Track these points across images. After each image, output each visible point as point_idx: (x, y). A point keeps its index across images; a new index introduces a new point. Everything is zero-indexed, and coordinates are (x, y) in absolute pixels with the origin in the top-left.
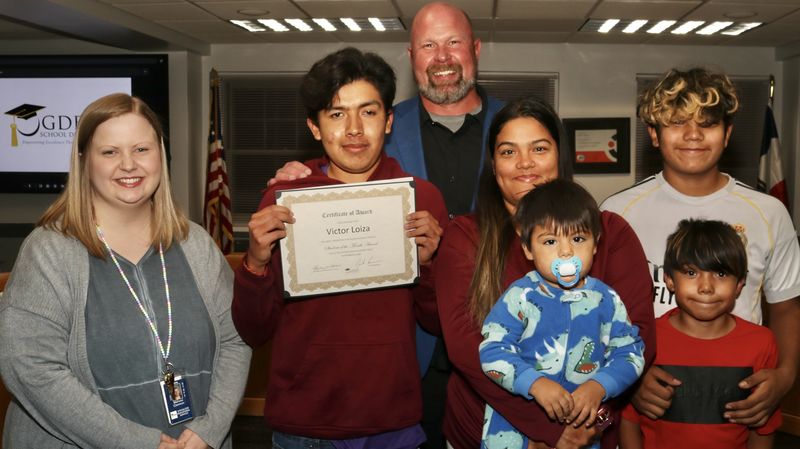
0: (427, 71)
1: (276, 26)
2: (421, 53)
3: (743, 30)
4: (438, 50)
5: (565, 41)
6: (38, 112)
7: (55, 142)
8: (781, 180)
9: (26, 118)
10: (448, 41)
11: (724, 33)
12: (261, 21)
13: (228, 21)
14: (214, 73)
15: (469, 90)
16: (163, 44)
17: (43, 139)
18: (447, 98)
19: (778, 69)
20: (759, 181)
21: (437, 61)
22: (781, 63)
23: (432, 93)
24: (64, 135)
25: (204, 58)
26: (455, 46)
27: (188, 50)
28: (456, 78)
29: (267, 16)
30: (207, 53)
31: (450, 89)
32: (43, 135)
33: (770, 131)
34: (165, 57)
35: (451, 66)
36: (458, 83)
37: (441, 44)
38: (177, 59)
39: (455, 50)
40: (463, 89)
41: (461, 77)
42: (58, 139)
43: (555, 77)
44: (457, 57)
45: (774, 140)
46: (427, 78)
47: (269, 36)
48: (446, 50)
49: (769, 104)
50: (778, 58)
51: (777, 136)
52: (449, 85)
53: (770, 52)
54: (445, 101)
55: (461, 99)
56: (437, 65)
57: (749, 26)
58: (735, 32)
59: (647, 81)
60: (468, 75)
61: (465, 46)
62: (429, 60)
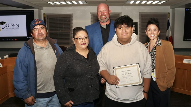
0: (100, 17)
1: (58, 3)
5: (123, 5)
6: (5, 23)
7: (9, 30)
8: (171, 35)
9: (2, 25)
11: (158, 3)
13: (47, 2)
14: (44, 14)
15: (108, 20)
16: (33, 8)
17: (6, 29)
18: (104, 21)
19: (170, 11)
20: (166, 36)
21: (102, 14)
22: (171, 10)
23: (101, 20)
24: (11, 28)
25: (42, 10)
26: (105, 11)
27: (38, 9)
29: (56, 1)
30: (43, 9)
31: (104, 20)
32: (6, 28)
33: (169, 25)
34: (33, 10)
35: (104, 16)
36: (106, 18)
37: (102, 11)
38: (36, 11)
40: (107, 20)
41: (106, 17)
42: (10, 29)
43: (121, 13)
44: (106, 14)
45: (169, 27)
46: (100, 18)
47: (57, 5)
49: (168, 19)
51: (170, 26)
52: (104, 19)
53: (169, 7)
54: (103, 22)
56: (102, 15)
57: (163, 2)
58: (161, 3)
59: (141, 14)
60: (108, 17)
61: (107, 11)
62: (100, 14)
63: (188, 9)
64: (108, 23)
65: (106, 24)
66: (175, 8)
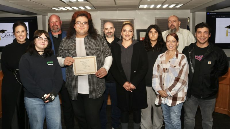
1: (63, 9)
2: (51, 23)
3: (179, 6)
4: (54, 23)
5: (136, 10)
6: (6, 31)
7: (10, 39)
9: (3, 33)
10: (55, 21)
11: (176, 7)
12: (59, 8)
13: (51, 8)
15: (60, 30)
16: (36, 14)
18: (56, 31)
22: (191, 14)
23: (53, 30)
24: (12, 37)
25: (46, 17)
26: (57, 22)
27: (42, 15)
28: (57, 28)
30: (47, 16)
32: (7, 37)
34: (37, 17)
35: (56, 26)
36: (58, 29)
38: (40, 18)
39: (57, 23)
40: (59, 30)
41: (58, 28)
43: (134, 19)
44: (57, 24)
46: (52, 28)
47: (62, 11)
48: (55, 23)
49: (188, 24)
50: (191, 13)
52: (56, 29)
53: (189, 11)
54: (56, 32)
55: (58, 31)
56: (54, 26)
57: (180, 5)
58: (178, 7)
59: (158, 19)
60: (59, 27)
61: (59, 22)
62: (53, 25)
63: (209, 13)
64: (60, 33)
65: (59, 34)
66: (195, 12)
